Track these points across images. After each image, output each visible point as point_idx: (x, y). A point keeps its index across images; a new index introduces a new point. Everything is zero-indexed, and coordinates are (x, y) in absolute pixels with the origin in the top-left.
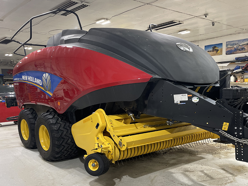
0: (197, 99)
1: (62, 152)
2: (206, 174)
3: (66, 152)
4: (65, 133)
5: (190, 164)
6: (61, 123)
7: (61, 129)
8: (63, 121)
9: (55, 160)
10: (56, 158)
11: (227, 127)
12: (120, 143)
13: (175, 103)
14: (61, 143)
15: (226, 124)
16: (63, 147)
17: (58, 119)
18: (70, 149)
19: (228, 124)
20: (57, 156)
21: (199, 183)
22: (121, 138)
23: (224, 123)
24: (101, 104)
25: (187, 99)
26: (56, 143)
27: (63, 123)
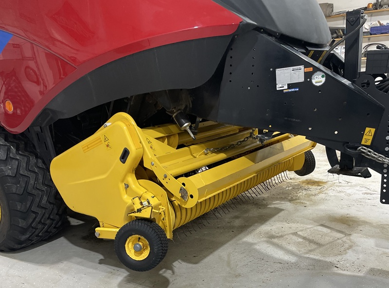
0: (323, 77)
1: (33, 228)
2: (304, 238)
3: (40, 226)
4: (32, 182)
5: (267, 223)
6: (18, 158)
7: (21, 172)
8: (20, 152)
9: (19, 246)
10: (20, 243)
11: (371, 138)
12: (183, 192)
13: (277, 89)
14: (28, 206)
15: (370, 131)
16: (34, 215)
17: (9, 150)
18: (48, 219)
19: (373, 130)
20: (23, 238)
21: (305, 256)
22: (183, 179)
23: (368, 129)
24: (116, 101)
25: (302, 79)
26: (19, 207)
27: (23, 159)
